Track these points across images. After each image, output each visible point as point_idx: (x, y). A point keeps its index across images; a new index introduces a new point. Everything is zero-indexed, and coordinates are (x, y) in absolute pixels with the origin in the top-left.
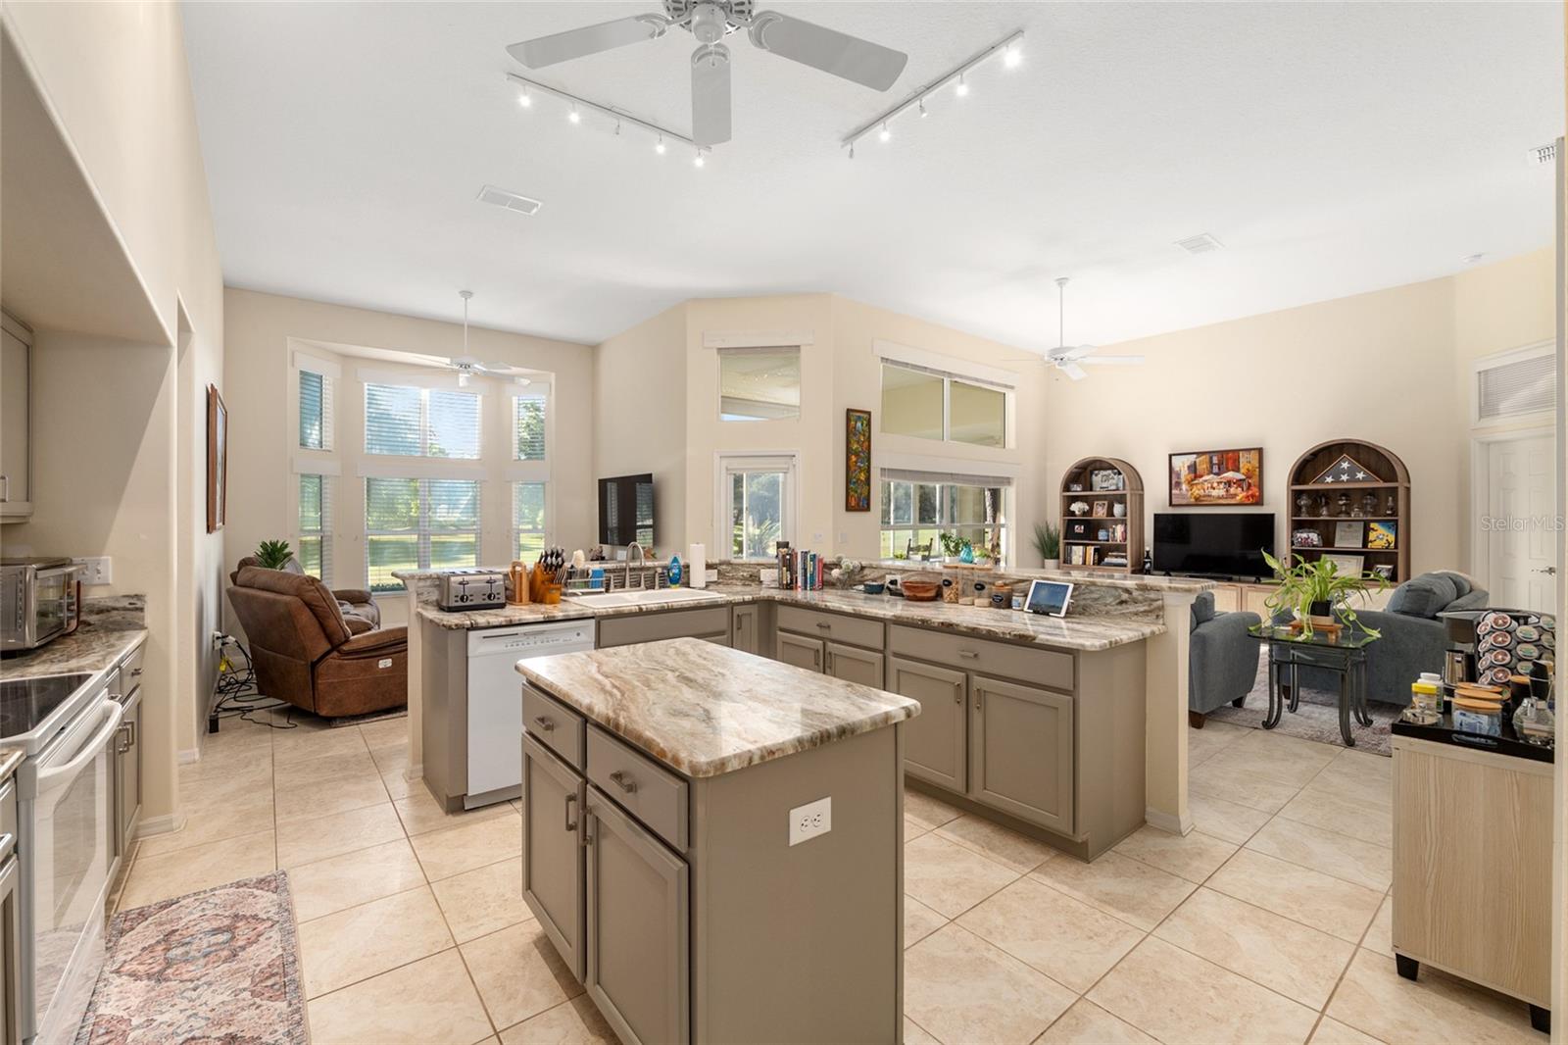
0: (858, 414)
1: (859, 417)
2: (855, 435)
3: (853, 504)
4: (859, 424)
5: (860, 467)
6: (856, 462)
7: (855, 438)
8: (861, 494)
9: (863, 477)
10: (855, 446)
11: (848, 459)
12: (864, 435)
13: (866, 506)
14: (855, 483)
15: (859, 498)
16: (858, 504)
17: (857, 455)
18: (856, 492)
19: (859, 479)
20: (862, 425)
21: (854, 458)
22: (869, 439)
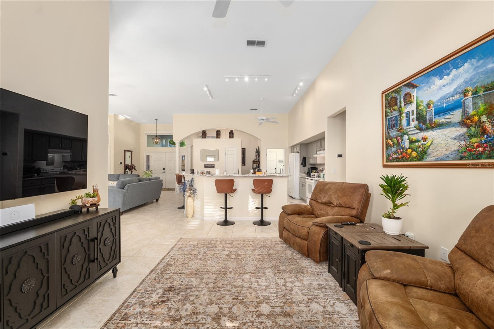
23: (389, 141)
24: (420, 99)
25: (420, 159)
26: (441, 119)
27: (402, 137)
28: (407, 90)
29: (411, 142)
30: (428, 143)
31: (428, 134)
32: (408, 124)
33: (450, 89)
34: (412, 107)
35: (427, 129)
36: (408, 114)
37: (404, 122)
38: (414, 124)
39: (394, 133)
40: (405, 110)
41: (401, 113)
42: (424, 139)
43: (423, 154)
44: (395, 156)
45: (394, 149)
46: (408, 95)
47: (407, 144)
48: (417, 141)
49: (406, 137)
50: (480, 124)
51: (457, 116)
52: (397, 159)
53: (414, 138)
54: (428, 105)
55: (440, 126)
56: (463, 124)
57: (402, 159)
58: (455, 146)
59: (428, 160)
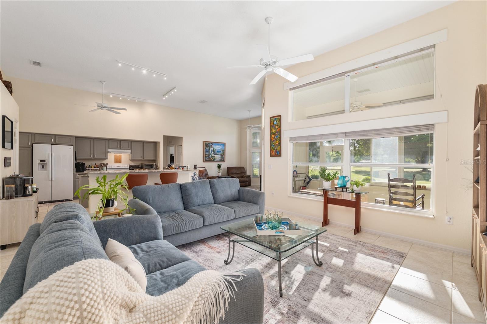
0: (275, 118)
1: (275, 119)
2: (273, 126)
3: (273, 154)
4: (275, 122)
5: (276, 139)
6: (274, 137)
7: (273, 128)
8: (277, 150)
9: (277, 143)
10: (273, 131)
11: (271, 137)
12: (278, 126)
13: (279, 154)
14: (274, 145)
15: (276, 152)
16: (275, 154)
17: (274, 134)
18: (274, 150)
19: (276, 144)
20: (277, 122)
21: (273, 136)
22: (280, 127)
23: (206, 155)
24: (214, 148)
25: (214, 161)
26: (218, 153)
27: (210, 155)
28: (211, 145)
29: (212, 156)
30: (215, 157)
32: (211, 152)
33: (219, 148)
34: (212, 149)
35: (215, 155)
36: (211, 150)
37: (210, 152)
38: (213, 153)
39: (207, 153)
40: (211, 149)
41: (210, 149)
42: (215, 156)
43: (214, 159)
44: (208, 159)
45: (207, 158)
46: (211, 146)
47: (211, 157)
49: (211, 155)
50: (222, 156)
51: (220, 153)
52: (208, 160)
53: (213, 156)
54: (216, 150)
55: (218, 154)
56: (221, 155)
57: (210, 160)
58: (220, 158)
59: (215, 161)
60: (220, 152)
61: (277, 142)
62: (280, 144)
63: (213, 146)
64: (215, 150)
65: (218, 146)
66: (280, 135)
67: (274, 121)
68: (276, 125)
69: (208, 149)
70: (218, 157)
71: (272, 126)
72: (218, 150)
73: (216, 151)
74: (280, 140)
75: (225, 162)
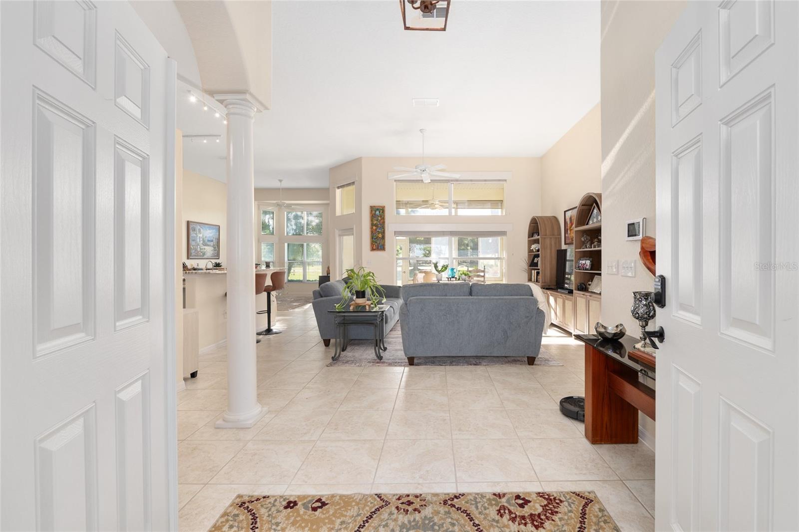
0: (376, 208)
2: (375, 217)
3: (374, 248)
5: (378, 231)
6: (376, 229)
7: (375, 219)
8: (379, 243)
9: (380, 236)
10: (375, 222)
11: (372, 228)
12: (381, 217)
13: (382, 248)
14: (376, 238)
15: (378, 245)
16: (378, 248)
17: (376, 225)
18: (376, 243)
19: (378, 237)
20: (379, 212)
21: (374, 228)
22: (383, 219)
23: (192, 247)
24: (204, 234)
25: (203, 256)
26: (209, 243)
27: (197, 246)
28: (199, 227)
29: (200, 249)
30: (205, 251)
31: (206, 247)
32: (200, 242)
33: (211, 235)
34: (201, 235)
36: (199, 237)
37: (198, 240)
38: (202, 242)
39: (194, 243)
40: (199, 235)
41: (197, 236)
42: (205, 249)
43: (204, 254)
44: (194, 254)
45: (193, 251)
46: (199, 230)
48: (202, 249)
49: (199, 247)
51: (212, 244)
52: (195, 256)
53: (201, 247)
54: (206, 237)
56: (213, 247)
57: (197, 256)
58: (212, 252)
59: (205, 257)
60: (212, 241)
61: (380, 234)
62: (383, 238)
63: (202, 230)
64: (204, 237)
65: (210, 231)
66: (383, 227)
67: (376, 211)
68: (379, 216)
69: (195, 235)
70: (209, 250)
71: (373, 216)
72: (209, 237)
73: (207, 239)
74: (383, 233)
75: (219, 259)
